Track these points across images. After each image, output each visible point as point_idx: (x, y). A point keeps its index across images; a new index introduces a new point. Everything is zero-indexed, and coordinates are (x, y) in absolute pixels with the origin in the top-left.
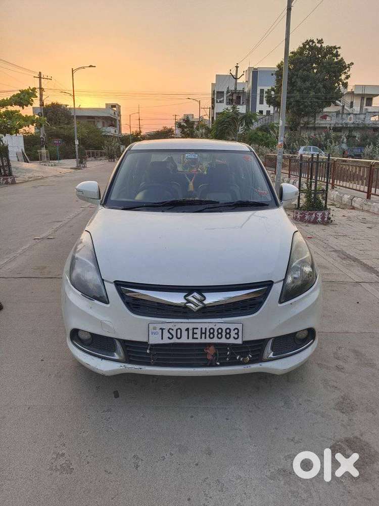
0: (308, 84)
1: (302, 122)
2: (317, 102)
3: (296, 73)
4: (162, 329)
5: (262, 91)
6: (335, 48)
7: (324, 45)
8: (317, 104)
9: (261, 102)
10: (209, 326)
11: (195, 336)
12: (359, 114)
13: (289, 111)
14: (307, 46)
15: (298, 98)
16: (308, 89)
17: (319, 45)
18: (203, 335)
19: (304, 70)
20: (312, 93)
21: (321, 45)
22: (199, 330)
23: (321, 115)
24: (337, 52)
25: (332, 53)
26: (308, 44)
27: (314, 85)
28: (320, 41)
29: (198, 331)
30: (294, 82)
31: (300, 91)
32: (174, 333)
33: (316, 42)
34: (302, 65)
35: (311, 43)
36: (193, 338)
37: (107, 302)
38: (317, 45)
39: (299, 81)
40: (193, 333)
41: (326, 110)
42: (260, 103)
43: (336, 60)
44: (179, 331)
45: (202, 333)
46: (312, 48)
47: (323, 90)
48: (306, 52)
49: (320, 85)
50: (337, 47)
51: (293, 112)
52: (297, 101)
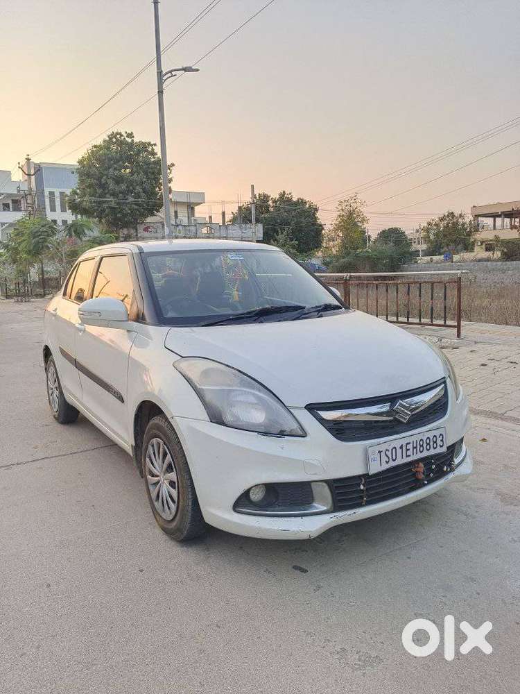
0: (123, 187)
1: (121, 235)
2: (137, 210)
3: (105, 172)
4: (380, 452)
5: (52, 194)
6: (149, 144)
7: (136, 140)
8: (138, 213)
9: (53, 209)
10: (419, 437)
11: (409, 453)
12: (189, 226)
13: (103, 221)
14: (114, 140)
15: (113, 205)
16: (125, 193)
17: (129, 140)
18: (415, 450)
19: (115, 169)
20: (131, 199)
21: (133, 140)
22: (411, 445)
23: (143, 226)
24: (153, 149)
25: (147, 151)
26: (115, 137)
27: (131, 188)
28: (130, 135)
29: (410, 447)
30: (104, 184)
31: (114, 194)
32: (389, 454)
33: (125, 135)
34: (112, 162)
35: (118, 136)
36: (407, 456)
37: (304, 435)
38: (127, 139)
39: (110, 181)
40: (407, 450)
41: (149, 220)
42: (51, 211)
43: (153, 160)
44: (394, 450)
45: (414, 448)
46: (121, 143)
47: (143, 195)
48: (113, 148)
49: (139, 189)
50: (152, 143)
51: (108, 222)
52: (113, 209)
